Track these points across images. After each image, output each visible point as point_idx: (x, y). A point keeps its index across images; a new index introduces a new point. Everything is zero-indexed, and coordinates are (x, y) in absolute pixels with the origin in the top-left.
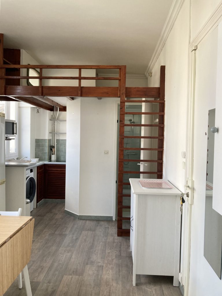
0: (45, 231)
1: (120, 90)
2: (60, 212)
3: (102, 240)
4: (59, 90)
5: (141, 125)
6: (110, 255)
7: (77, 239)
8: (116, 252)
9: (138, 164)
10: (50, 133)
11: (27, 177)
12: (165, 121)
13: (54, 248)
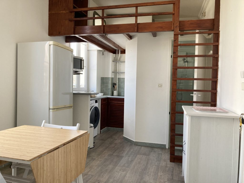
0: (105, 152)
1: (174, 24)
2: (119, 138)
3: (155, 164)
4: (118, 28)
5: (194, 56)
6: (162, 177)
7: (132, 161)
8: (168, 175)
9: (191, 95)
10: (113, 72)
11: (92, 106)
12: (219, 51)
13: (111, 166)
